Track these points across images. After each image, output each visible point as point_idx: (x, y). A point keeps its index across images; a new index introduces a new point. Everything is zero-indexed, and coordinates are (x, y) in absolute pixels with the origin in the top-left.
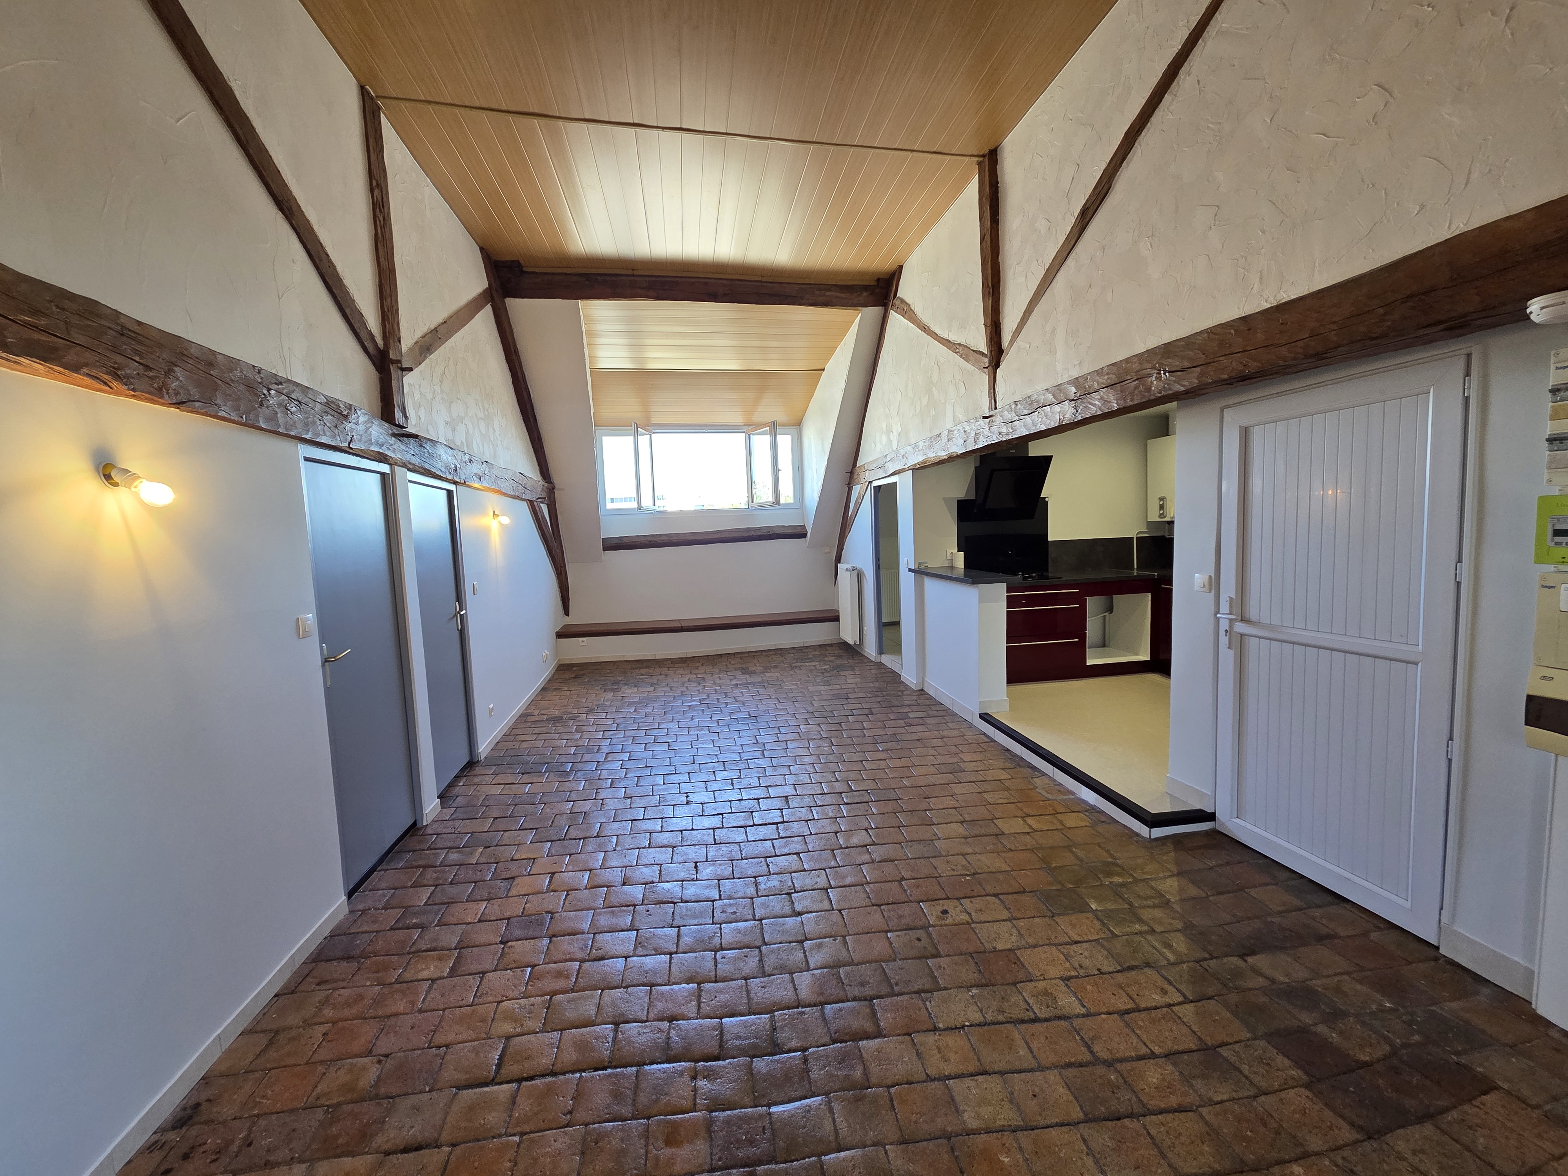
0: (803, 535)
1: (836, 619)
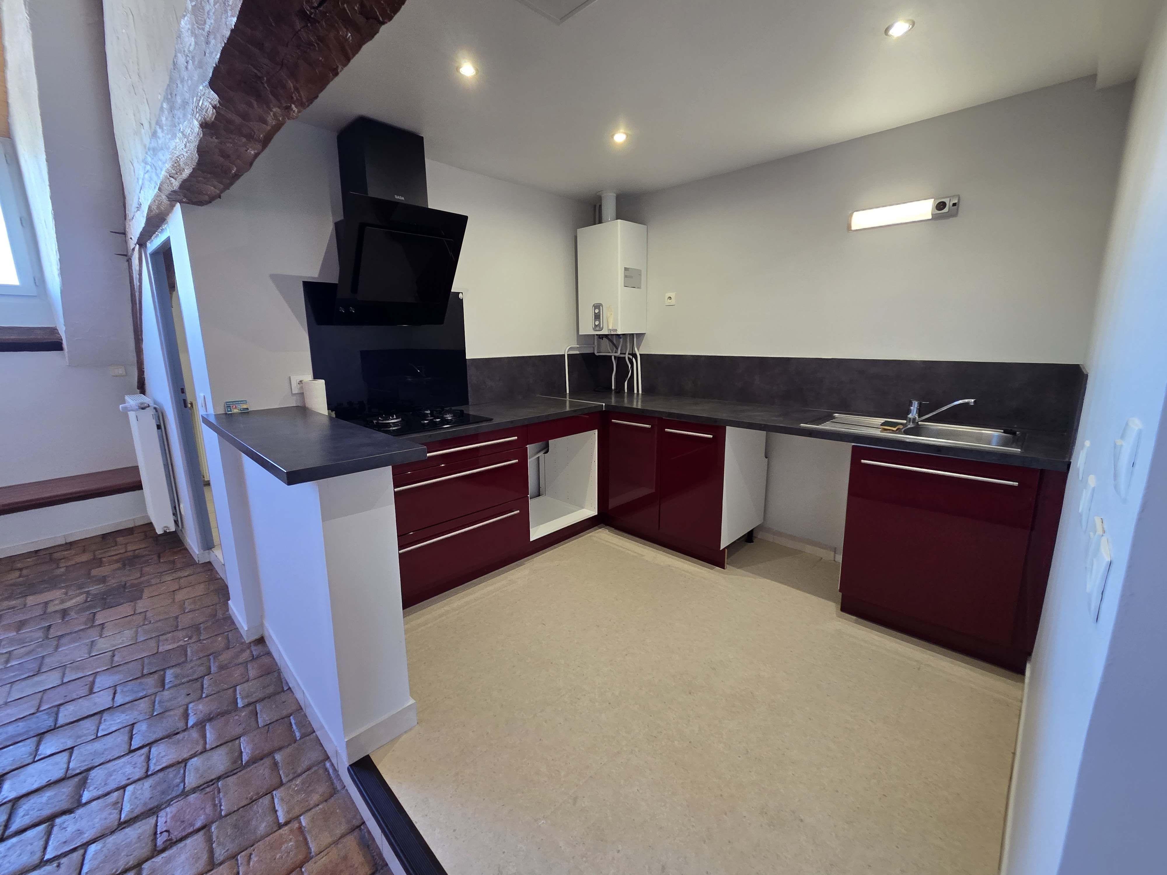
0: (56, 346)
1: (138, 486)
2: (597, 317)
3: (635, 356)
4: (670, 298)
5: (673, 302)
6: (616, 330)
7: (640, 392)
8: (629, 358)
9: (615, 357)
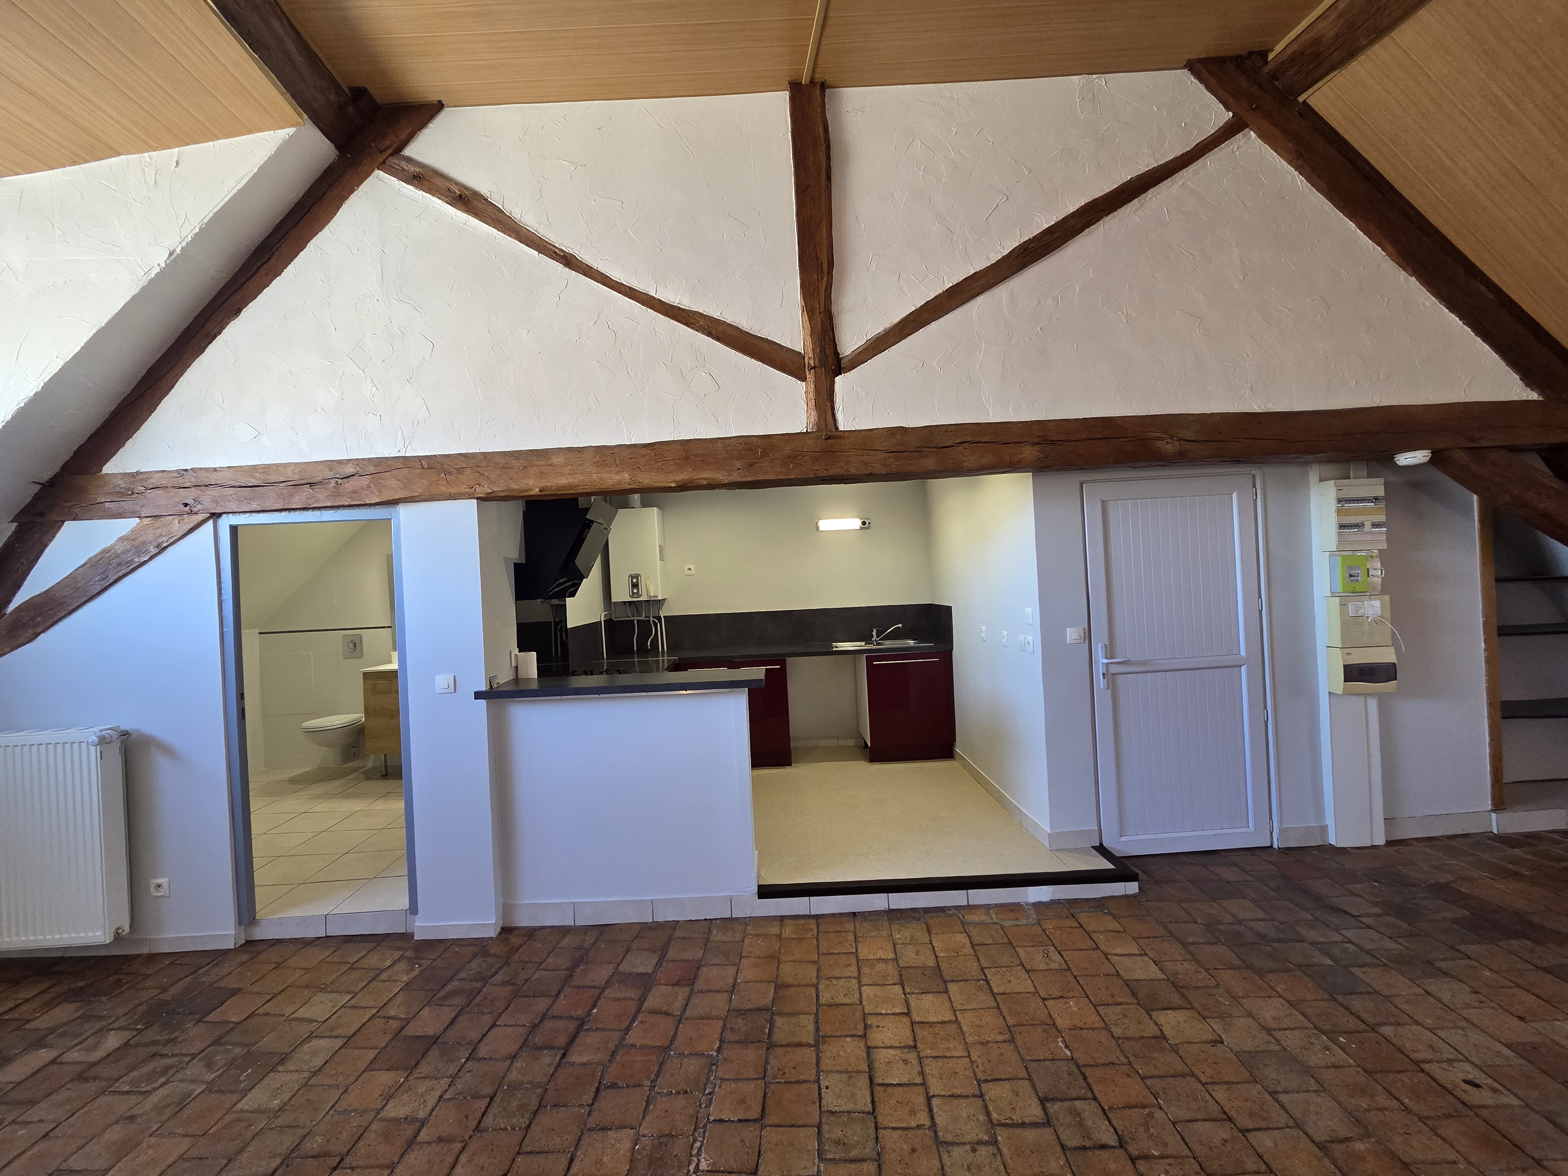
2: (635, 586)
3: (659, 618)
4: (690, 569)
5: (692, 572)
6: (657, 597)
7: (666, 649)
8: (653, 621)
9: (638, 621)
